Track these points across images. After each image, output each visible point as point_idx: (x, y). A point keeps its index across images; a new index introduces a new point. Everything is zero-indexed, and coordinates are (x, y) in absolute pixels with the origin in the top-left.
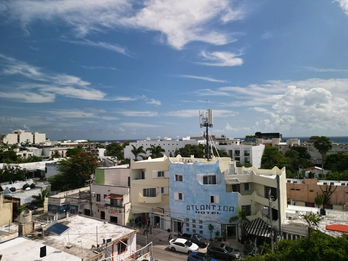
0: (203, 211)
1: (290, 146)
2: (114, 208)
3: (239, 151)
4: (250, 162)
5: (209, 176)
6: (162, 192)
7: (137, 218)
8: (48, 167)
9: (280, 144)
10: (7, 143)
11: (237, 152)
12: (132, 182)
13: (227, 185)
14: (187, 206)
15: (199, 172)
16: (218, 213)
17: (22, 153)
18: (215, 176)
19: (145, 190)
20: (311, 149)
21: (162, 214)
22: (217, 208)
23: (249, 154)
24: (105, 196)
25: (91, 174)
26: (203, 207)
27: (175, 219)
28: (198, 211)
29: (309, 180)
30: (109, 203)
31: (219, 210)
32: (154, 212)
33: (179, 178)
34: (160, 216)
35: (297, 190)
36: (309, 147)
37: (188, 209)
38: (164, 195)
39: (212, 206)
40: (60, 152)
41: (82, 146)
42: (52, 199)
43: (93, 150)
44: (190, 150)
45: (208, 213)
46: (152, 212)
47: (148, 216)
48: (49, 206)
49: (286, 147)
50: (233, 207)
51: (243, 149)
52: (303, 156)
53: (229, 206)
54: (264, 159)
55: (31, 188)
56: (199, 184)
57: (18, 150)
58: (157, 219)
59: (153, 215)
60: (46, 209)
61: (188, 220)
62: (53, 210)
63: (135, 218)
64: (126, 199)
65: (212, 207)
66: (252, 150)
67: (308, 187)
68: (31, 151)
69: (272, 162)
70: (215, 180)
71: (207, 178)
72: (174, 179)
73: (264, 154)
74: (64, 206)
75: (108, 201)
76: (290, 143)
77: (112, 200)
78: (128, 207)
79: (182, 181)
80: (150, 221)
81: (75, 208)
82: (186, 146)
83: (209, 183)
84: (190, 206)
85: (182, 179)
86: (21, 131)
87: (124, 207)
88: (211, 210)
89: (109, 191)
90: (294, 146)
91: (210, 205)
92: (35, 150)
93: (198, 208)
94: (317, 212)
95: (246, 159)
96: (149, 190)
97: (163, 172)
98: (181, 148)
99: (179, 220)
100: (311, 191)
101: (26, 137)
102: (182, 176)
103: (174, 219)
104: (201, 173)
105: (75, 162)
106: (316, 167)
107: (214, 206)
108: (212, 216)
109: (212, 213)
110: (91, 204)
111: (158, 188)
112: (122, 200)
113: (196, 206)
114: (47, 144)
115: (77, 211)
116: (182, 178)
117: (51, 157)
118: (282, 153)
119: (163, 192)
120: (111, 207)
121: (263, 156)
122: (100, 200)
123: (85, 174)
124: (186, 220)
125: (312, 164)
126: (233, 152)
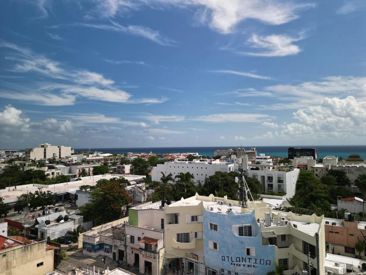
0: (238, 263)
1: (327, 169)
2: (148, 253)
3: (272, 177)
4: (284, 190)
5: (245, 227)
6: (195, 237)
7: (171, 263)
8: (79, 195)
9: (317, 166)
10: (35, 159)
11: (270, 178)
12: (166, 226)
13: (263, 238)
14: (222, 256)
15: (235, 223)
16: (254, 266)
17: (50, 172)
18: (251, 227)
19: (178, 235)
20: (350, 171)
21: (196, 261)
22: (254, 261)
23: (283, 181)
24: (139, 239)
25: (121, 206)
26: (239, 259)
27: (210, 268)
28: (233, 263)
29: (349, 223)
30: (144, 248)
31: (256, 263)
32: (188, 258)
33: (215, 227)
34: (194, 263)
35: (336, 233)
36: (349, 169)
37: (223, 260)
38: (198, 240)
39: (248, 258)
40: (87, 170)
41: (107, 161)
42: (87, 238)
43: (119, 167)
44: (220, 178)
45: (244, 266)
46: (185, 257)
47: (181, 261)
48: (84, 243)
49: (323, 170)
50: (270, 261)
51: (276, 175)
52: (342, 180)
53: (265, 259)
54: (299, 184)
55: (65, 221)
56: (235, 236)
57: (47, 168)
58: (191, 265)
59: (186, 260)
60: (80, 245)
61: (223, 270)
62: (88, 248)
63: (168, 263)
64: (160, 244)
65: (248, 260)
66: (285, 177)
67: (348, 230)
68: (59, 169)
69: (307, 189)
70: (251, 230)
71: (243, 229)
72: (208, 227)
73: (299, 179)
74: (98, 245)
75: (143, 245)
76: (327, 166)
77: (146, 245)
78: (162, 252)
79: (217, 230)
80: (184, 266)
81: (109, 247)
82: (217, 173)
83: (245, 234)
84: (225, 257)
85: (217, 229)
86: (47, 144)
87: (159, 253)
88: (247, 263)
89: (143, 234)
90: (331, 170)
91: (245, 258)
92: (63, 168)
93: (234, 260)
94: (359, 266)
95: (279, 186)
96: (183, 235)
97: (196, 217)
98: (211, 176)
99: (214, 270)
100: (351, 235)
101: (52, 151)
102: (217, 226)
103: (208, 268)
104: (236, 224)
105: (106, 194)
106: (356, 198)
107: (250, 259)
108: (248, 269)
109: (248, 266)
110: (126, 246)
111: (192, 232)
112: (156, 245)
113: (231, 257)
114: (73, 158)
115: (112, 251)
116: (217, 227)
117: (78, 175)
118: (319, 176)
119: (197, 237)
120: (145, 253)
121: (298, 182)
122: (134, 242)
123: (116, 207)
124: (221, 270)
125: (351, 193)
126: (266, 179)
